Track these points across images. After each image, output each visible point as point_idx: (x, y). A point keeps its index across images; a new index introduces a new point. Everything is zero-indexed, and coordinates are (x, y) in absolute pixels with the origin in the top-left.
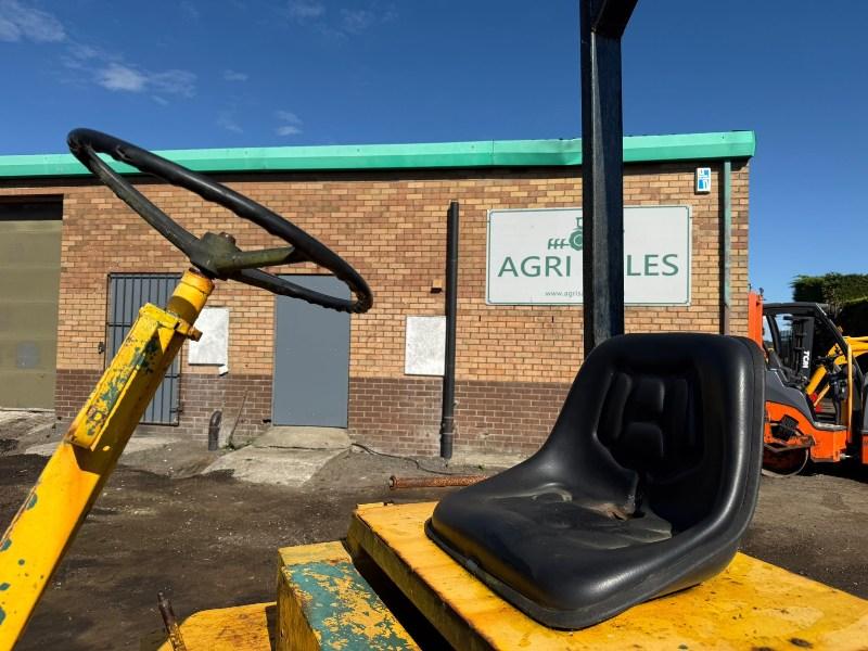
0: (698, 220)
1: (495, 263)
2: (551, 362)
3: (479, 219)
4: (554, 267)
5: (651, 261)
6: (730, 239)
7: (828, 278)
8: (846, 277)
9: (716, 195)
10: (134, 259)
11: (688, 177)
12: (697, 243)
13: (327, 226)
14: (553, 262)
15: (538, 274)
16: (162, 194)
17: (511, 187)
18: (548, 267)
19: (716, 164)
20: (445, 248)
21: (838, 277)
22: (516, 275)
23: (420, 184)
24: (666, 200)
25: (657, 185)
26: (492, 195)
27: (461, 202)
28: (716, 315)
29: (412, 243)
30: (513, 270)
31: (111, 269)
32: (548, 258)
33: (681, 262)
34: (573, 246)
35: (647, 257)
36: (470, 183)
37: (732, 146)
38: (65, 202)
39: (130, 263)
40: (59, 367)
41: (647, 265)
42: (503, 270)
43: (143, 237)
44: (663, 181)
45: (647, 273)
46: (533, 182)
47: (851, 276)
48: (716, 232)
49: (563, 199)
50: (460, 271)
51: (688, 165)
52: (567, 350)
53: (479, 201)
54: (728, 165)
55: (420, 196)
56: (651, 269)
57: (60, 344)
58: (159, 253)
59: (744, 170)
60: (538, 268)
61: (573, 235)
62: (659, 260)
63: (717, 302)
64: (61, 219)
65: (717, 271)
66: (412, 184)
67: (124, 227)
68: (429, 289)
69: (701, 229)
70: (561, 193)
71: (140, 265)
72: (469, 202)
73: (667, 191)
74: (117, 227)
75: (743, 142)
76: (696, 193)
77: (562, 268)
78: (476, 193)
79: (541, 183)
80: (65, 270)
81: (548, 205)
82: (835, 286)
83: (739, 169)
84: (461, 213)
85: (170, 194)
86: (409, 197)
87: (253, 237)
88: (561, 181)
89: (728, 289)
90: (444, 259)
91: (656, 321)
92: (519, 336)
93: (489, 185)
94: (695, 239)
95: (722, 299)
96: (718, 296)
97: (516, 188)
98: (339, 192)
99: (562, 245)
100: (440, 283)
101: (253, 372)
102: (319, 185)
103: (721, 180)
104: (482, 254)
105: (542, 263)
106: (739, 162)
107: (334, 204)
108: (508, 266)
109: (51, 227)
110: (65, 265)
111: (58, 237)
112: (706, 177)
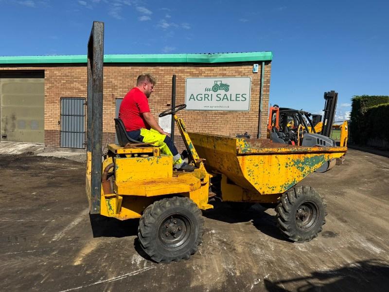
0: (254, 83)
1: (188, 96)
2: (205, 129)
3: (183, 81)
4: (207, 98)
5: (238, 96)
6: (263, 89)
7: (363, 97)
8: (370, 97)
9: (260, 74)
10: (69, 93)
11: (251, 67)
12: (252, 90)
13: (133, 82)
14: (207, 96)
15: (202, 100)
16: (77, 70)
17: (193, 69)
18: (205, 98)
19: (260, 63)
20: (171, 90)
21: (368, 97)
22: (195, 100)
23: (163, 68)
24: (243, 75)
25: (240, 70)
26: (187, 72)
27: (177, 74)
28: (258, 114)
29: (161, 88)
30: (194, 98)
31: (61, 96)
32: (205, 95)
33: (247, 97)
34: (214, 91)
35: (236, 95)
36: (180, 68)
37: (265, 57)
38: (45, 72)
39: (67, 94)
40: (45, 129)
41: (236, 97)
42: (191, 98)
43: (72, 85)
44: (242, 69)
45: (236, 100)
46: (201, 68)
47: (372, 96)
48: (259, 86)
49: (210, 74)
50: (176, 99)
51: (251, 63)
52: (210, 125)
53: (183, 74)
54: (263, 63)
55: (163, 72)
56: (238, 99)
57: (45, 121)
58: (77, 91)
59: (269, 65)
60: (202, 98)
61: (213, 87)
62: (240, 96)
63: (258, 110)
64: (44, 77)
65: (259, 100)
66: (161, 68)
67: (65, 82)
68: (166, 104)
69: (254, 85)
70: (210, 72)
71: (71, 94)
72: (180, 74)
73: (244, 72)
74: (62, 81)
75: (268, 55)
76: (254, 73)
77: (210, 98)
78: (182, 72)
79: (203, 68)
80: (46, 96)
81: (205, 76)
82: (365, 101)
83: (268, 64)
84: (177, 78)
85: (80, 70)
86: (160, 72)
87: (108, 85)
88: (210, 68)
89: (261, 106)
90: (171, 94)
91: (239, 116)
92: (195, 121)
93: (186, 69)
94: (252, 89)
95: (260, 109)
96: (258, 108)
97: (195, 70)
98: (136, 70)
99: (210, 90)
100: (170, 103)
101: (109, 131)
102: (130, 68)
103: (261, 68)
104: (184, 93)
105: (203, 96)
106: (267, 62)
107: (135, 74)
108: (192, 97)
109: (40, 81)
110: (46, 94)
111: (43, 84)
112: (257, 67)
